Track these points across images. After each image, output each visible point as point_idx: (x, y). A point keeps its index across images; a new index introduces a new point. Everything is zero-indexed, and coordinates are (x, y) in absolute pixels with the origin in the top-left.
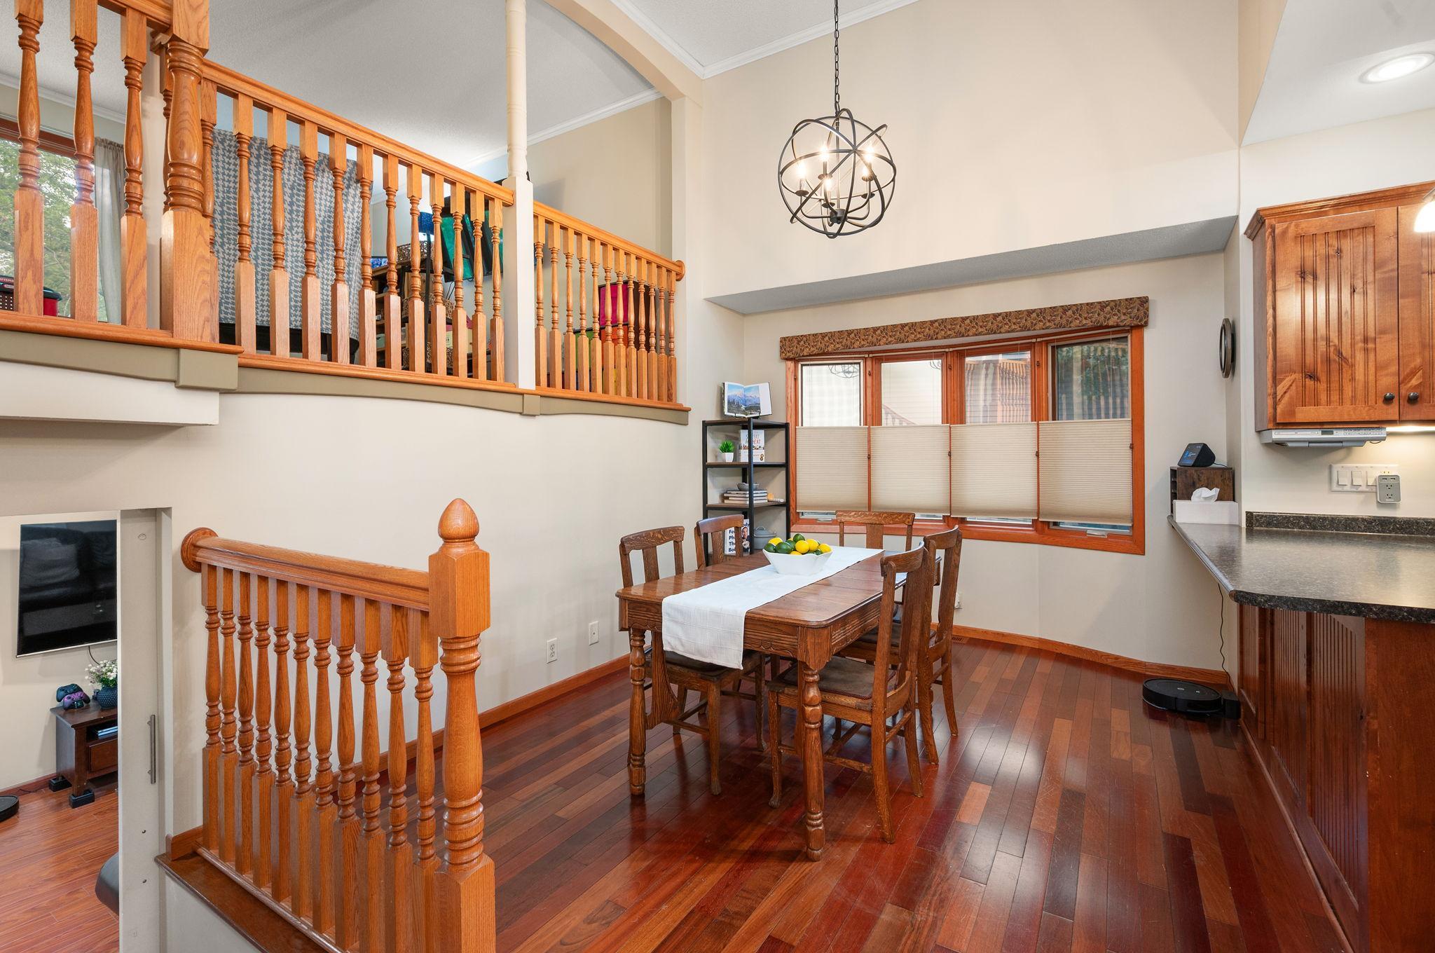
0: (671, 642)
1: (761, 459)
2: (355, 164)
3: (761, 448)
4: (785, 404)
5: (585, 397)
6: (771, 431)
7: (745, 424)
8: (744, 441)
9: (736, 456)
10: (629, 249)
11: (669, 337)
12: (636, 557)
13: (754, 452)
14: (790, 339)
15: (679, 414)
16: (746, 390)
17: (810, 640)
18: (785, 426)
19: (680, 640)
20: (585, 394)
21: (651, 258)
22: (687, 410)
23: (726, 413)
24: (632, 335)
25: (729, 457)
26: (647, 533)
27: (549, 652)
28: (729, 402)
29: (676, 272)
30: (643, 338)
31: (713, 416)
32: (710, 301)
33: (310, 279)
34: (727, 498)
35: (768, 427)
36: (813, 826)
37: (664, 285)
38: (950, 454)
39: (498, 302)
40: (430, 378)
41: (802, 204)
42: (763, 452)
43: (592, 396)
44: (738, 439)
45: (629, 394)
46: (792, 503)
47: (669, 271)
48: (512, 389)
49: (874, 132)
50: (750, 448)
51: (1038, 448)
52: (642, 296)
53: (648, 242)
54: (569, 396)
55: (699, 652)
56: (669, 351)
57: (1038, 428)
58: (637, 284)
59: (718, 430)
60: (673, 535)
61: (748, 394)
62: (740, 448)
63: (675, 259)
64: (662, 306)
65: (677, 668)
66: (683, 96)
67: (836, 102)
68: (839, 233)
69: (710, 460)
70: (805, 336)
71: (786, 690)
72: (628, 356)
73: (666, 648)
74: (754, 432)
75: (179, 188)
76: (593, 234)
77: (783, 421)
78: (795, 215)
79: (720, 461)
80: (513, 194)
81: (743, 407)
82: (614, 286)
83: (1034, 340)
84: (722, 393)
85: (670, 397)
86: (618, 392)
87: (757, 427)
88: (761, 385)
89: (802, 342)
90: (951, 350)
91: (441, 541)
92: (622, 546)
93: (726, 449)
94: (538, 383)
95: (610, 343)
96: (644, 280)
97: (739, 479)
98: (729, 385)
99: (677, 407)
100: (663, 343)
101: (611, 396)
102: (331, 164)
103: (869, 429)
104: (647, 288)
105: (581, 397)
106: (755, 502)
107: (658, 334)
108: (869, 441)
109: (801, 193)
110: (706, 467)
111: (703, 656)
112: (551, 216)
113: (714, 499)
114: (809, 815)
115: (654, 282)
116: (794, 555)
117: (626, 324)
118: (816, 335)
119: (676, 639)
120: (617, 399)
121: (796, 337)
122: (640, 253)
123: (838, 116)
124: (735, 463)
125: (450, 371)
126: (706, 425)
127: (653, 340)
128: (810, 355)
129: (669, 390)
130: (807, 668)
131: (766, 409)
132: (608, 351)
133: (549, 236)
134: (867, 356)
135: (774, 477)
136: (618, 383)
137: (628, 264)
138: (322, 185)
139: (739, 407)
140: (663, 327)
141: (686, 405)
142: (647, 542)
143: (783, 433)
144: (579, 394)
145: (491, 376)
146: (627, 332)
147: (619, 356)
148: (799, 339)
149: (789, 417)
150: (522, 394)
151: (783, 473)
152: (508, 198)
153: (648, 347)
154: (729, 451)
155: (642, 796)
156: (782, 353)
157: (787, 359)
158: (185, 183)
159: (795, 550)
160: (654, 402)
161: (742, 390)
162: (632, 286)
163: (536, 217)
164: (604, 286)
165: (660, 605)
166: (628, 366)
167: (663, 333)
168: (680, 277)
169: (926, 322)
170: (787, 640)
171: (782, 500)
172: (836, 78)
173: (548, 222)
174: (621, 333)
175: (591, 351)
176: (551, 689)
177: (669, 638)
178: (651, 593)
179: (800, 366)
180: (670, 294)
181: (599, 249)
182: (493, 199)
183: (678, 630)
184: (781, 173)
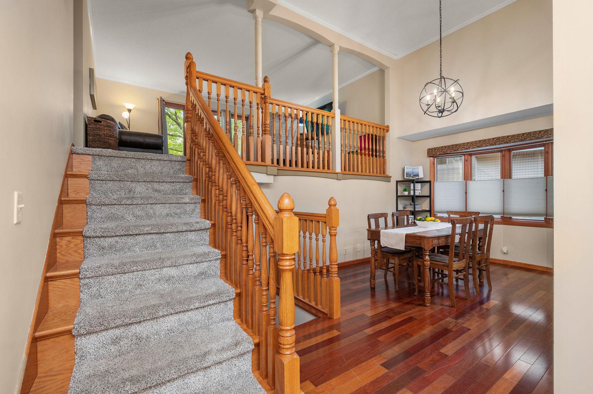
0: (383, 243)
1: (419, 194)
2: (296, 114)
3: (419, 190)
4: (429, 174)
5: (356, 174)
6: (423, 184)
7: (413, 181)
8: (412, 188)
9: (409, 193)
10: (369, 124)
11: (384, 152)
12: (373, 221)
13: (416, 191)
14: (432, 149)
15: (388, 179)
16: (413, 169)
17: (425, 241)
18: (430, 182)
19: (386, 242)
20: (356, 173)
21: (377, 126)
22: (390, 177)
23: (405, 177)
24: (371, 153)
25: (406, 193)
26: (376, 214)
27: (345, 252)
28: (406, 174)
29: (387, 129)
30: (374, 153)
31: (400, 179)
32: (399, 138)
33: (287, 146)
34: (406, 208)
35: (422, 182)
36: (427, 297)
37: (382, 135)
38: (503, 191)
39: (330, 147)
40: (318, 170)
41: (428, 109)
42: (420, 191)
43: (358, 173)
44: (410, 187)
45: (370, 172)
46: (432, 210)
47: (384, 129)
48: (335, 172)
49: (456, 81)
50: (414, 190)
51: (547, 188)
52: (374, 139)
53: (376, 121)
54: (351, 174)
55: (391, 245)
56: (384, 157)
57: (547, 180)
58: (372, 135)
59: (402, 184)
60: (385, 215)
61: (414, 170)
62: (411, 190)
63: (386, 125)
64: (381, 142)
65: (385, 253)
66: (388, 68)
67: (441, 74)
68: (441, 116)
69: (399, 194)
70: (438, 148)
71: (420, 260)
72: (369, 160)
73: (382, 244)
74: (416, 184)
75: (266, 130)
76: (358, 121)
77: (429, 180)
78: (425, 112)
79: (403, 194)
80: (334, 114)
81: (412, 175)
82: (365, 136)
83: (545, 143)
84: (404, 170)
85: (384, 173)
86: (366, 172)
87: (417, 182)
88: (419, 167)
89: (436, 150)
90: (504, 149)
91: (329, 206)
92: (368, 217)
93: (405, 190)
94: (341, 170)
95: (363, 156)
96: (375, 133)
97: (411, 202)
98: (406, 168)
99: (386, 176)
100: (381, 154)
101: (364, 173)
102: (290, 115)
103: (466, 182)
104: (376, 136)
105: (354, 174)
106: (416, 210)
107: (380, 151)
108: (466, 187)
109: (428, 105)
110: (397, 197)
111: (393, 247)
112: (345, 118)
113: (400, 208)
114: (425, 293)
115: (378, 134)
116: (425, 222)
117: (369, 148)
118: (442, 147)
119: (385, 242)
120: (366, 174)
121: (434, 148)
122: (373, 125)
123: (441, 78)
124: (409, 195)
125: (318, 168)
126: (397, 182)
127: (378, 154)
128: (440, 155)
129: (383, 170)
130: (425, 250)
131: (421, 176)
132: (362, 158)
133: (345, 125)
134: (465, 153)
135: (425, 201)
136: (366, 169)
137: (369, 129)
138: (289, 120)
139: (411, 175)
140: (381, 149)
141: (390, 175)
142: (376, 217)
143: (428, 184)
144: (354, 173)
145: (328, 169)
146: (369, 151)
147: (366, 160)
148: (435, 149)
149: (431, 178)
150: (337, 173)
151: (429, 199)
152: (333, 115)
153: (376, 156)
154: (406, 191)
155: (374, 288)
156: (428, 154)
157: (430, 157)
158: (267, 129)
159: (426, 220)
160: (378, 174)
161: (412, 169)
162: (371, 136)
163: (341, 119)
164: (362, 136)
165: (380, 232)
166: (369, 163)
167: (382, 151)
168: (388, 131)
169: (491, 139)
170: (418, 242)
171: (428, 209)
172: (441, 65)
173: (344, 120)
174: (367, 152)
175: (357, 159)
176: (345, 263)
177: (382, 242)
178: (377, 230)
179: (436, 159)
180: (384, 138)
181: (360, 125)
182: (329, 117)
183: (385, 239)
184: (420, 100)
